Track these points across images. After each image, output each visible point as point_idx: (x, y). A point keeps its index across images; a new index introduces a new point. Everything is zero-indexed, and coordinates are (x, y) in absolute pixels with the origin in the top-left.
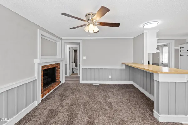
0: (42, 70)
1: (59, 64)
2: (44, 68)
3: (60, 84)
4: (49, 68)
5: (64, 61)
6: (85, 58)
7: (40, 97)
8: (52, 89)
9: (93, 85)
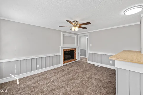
0: (63, 51)
1: (76, 49)
2: (65, 50)
3: (76, 61)
4: (68, 51)
5: (79, 47)
6: (91, 45)
7: (62, 63)
8: (70, 62)
9: (95, 65)
